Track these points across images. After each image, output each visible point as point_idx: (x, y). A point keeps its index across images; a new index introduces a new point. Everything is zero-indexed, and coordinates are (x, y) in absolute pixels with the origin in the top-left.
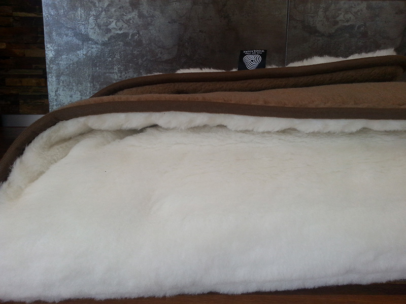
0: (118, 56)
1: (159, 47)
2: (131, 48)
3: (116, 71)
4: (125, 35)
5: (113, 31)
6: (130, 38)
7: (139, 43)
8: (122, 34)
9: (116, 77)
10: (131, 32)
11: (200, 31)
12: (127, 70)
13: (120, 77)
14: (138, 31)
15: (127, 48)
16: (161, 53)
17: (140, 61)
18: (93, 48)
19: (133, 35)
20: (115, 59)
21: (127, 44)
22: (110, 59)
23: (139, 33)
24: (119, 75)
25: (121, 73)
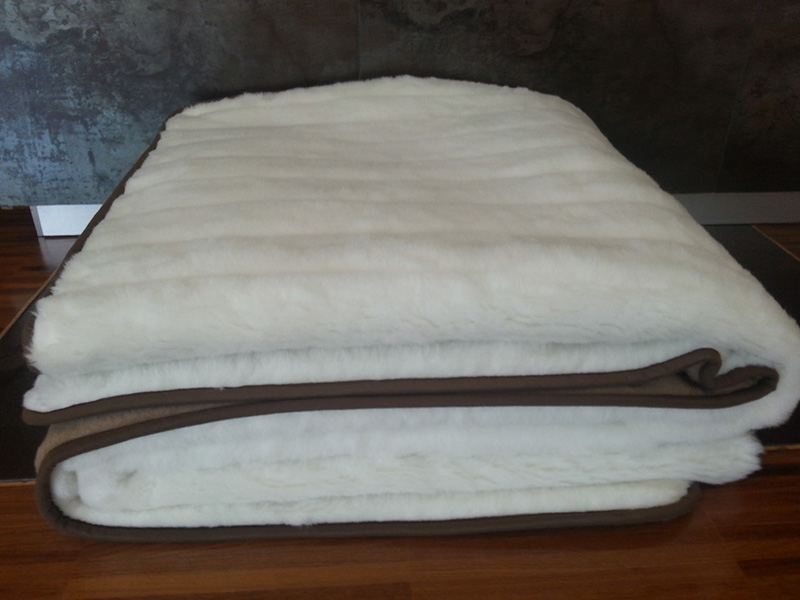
0: (68, 70)
1: (138, 52)
2: (90, 55)
3: (70, 94)
4: (75, 33)
5: (51, 25)
6: (84, 37)
7: (102, 46)
8: (69, 30)
9: (72, 105)
10: (85, 27)
11: (206, 22)
12: (89, 92)
13: (79, 104)
14: (97, 25)
15: (83, 55)
16: (143, 62)
17: (109, 77)
18: (22, 56)
19: (89, 33)
20: (64, 74)
21: (80, 48)
22: (57, 75)
23: (99, 29)
24: (77, 101)
25: (80, 98)
